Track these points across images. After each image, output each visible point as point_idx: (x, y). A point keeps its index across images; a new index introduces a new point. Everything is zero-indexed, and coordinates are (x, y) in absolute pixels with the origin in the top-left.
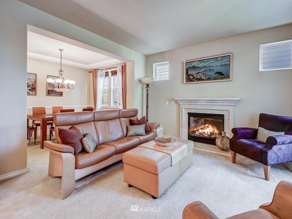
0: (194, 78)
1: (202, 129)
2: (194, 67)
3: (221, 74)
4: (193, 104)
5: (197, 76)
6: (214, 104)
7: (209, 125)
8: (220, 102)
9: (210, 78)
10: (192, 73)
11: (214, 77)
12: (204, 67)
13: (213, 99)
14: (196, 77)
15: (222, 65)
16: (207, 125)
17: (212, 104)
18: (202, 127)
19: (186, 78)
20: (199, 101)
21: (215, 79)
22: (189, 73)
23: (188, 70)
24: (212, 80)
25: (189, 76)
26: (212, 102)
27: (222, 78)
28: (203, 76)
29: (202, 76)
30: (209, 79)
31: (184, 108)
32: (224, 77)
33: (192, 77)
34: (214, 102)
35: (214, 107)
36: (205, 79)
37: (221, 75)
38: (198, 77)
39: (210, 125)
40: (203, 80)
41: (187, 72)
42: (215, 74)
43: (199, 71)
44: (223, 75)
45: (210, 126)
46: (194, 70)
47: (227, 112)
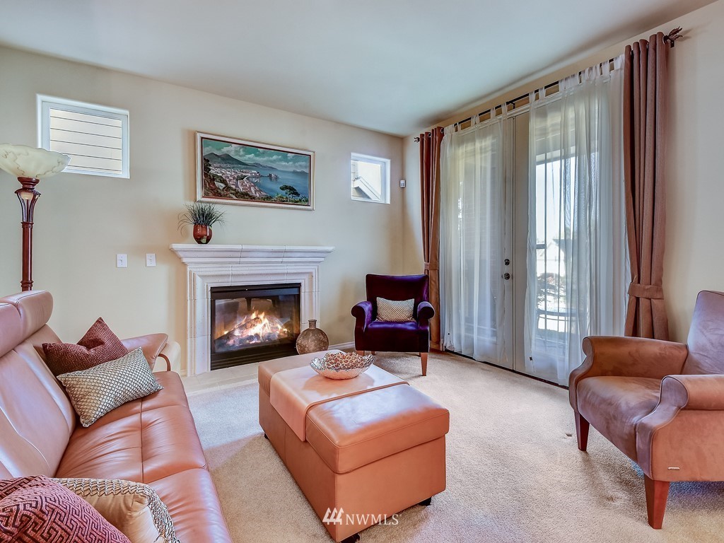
0: (228, 188)
1: (241, 327)
2: (227, 159)
3: (293, 191)
4: (230, 263)
5: (237, 186)
6: (285, 260)
7: (260, 313)
8: (299, 254)
9: (271, 197)
10: (223, 174)
11: (280, 197)
12: (256, 166)
13: (288, 248)
14: (234, 187)
15: (295, 172)
16: (254, 316)
17: (280, 260)
18: (243, 322)
19: (204, 186)
20: (251, 254)
21: (282, 202)
22: (212, 172)
23: (208, 161)
24: (275, 202)
25: (214, 179)
26: (282, 254)
27: (296, 202)
28: (252, 189)
29: (250, 188)
30: (268, 199)
31: (201, 274)
32: (300, 200)
33: (223, 186)
34: (286, 254)
35: (283, 268)
36: (259, 198)
37: (294, 193)
38: (241, 189)
39: (263, 314)
40: (252, 198)
41: (206, 169)
42: (282, 189)
43: (244, 174)
44: (297, 194)
45: (262, 316)
46: (229, 166)
47: (306, 277)
